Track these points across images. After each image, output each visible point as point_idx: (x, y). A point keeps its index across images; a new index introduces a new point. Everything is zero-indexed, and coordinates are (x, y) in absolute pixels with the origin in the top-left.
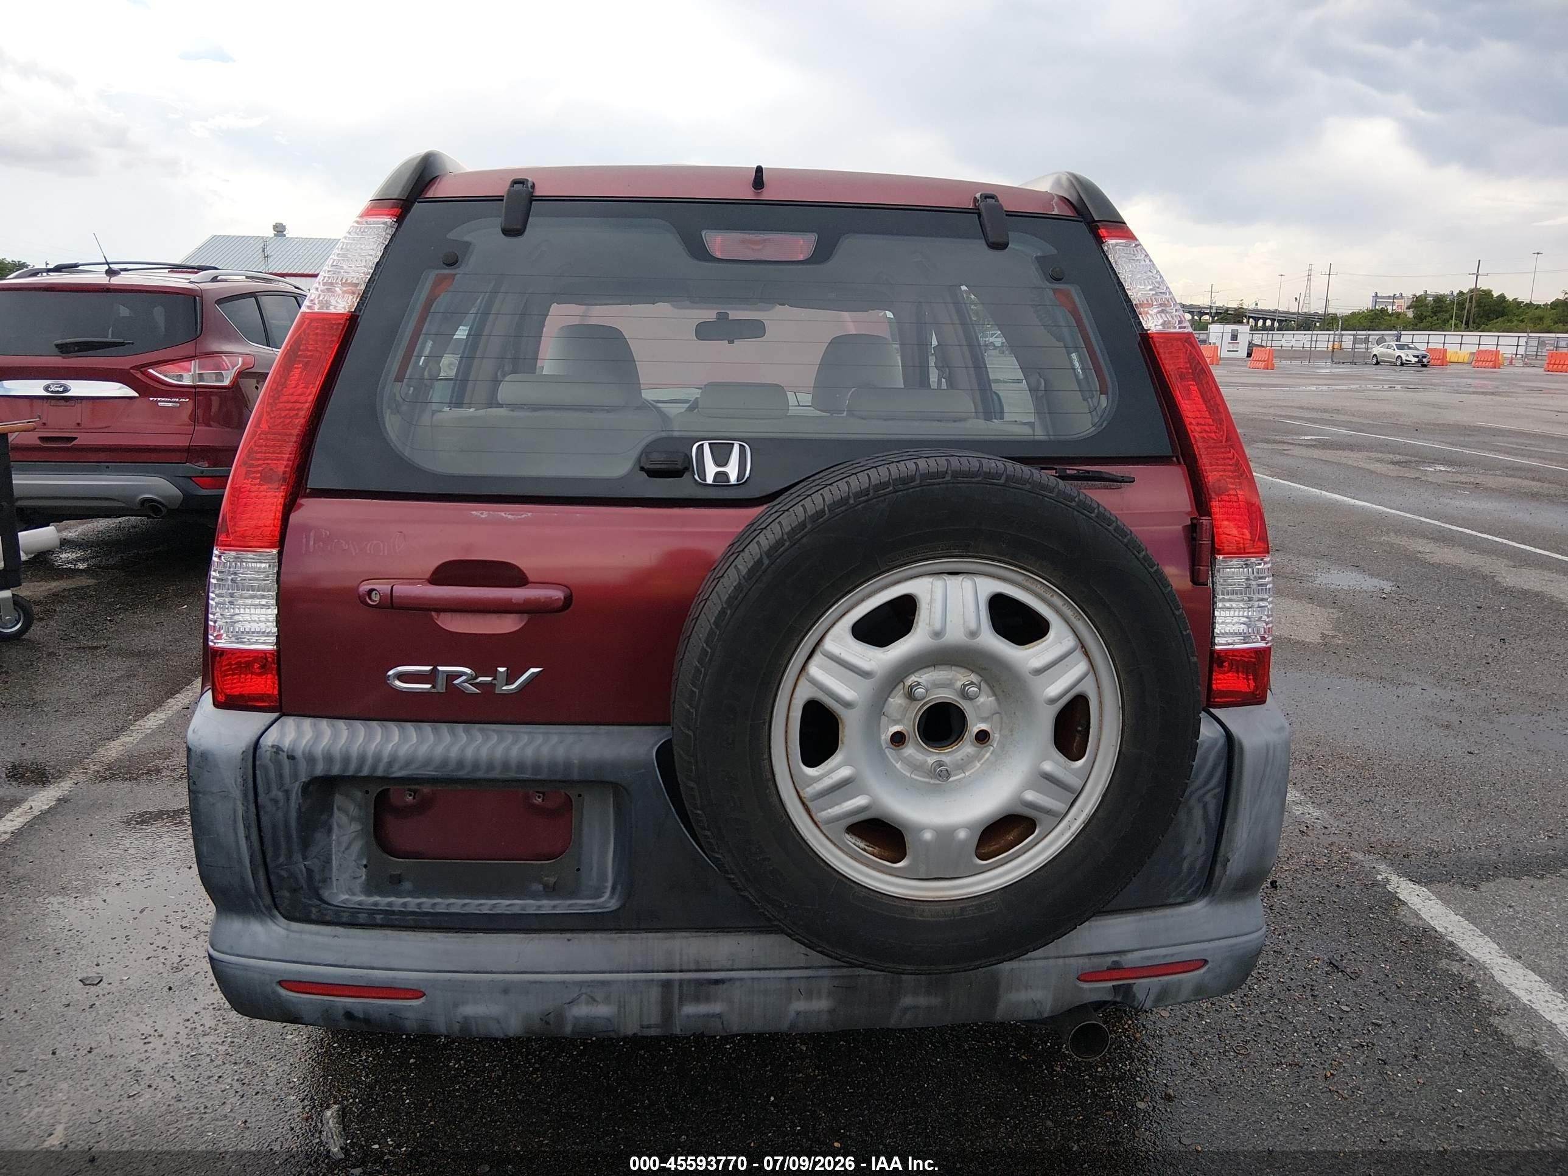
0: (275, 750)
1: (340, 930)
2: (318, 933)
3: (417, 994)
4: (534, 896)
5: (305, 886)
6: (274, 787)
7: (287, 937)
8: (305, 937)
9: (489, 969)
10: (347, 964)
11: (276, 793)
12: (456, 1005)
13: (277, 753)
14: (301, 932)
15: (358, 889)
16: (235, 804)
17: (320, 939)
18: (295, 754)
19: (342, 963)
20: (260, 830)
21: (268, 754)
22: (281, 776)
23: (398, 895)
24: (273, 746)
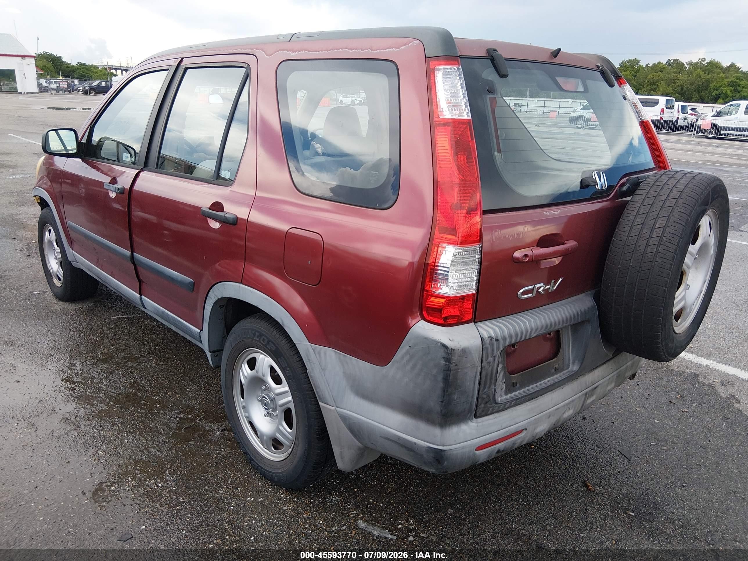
0: (490, 339)
1: (496, 415)
2: (489, 419)
3: (521, 432)
4: (553, 375)
5: (492, 399)
6: (490, 356)
7: (478, 426)
8: (485, 423)
9: (545, 410)
10: (503, 428)
11: (491, 359)
12: (535, 430)
13: (491, 340)
14: (483, 422)
15: (503, 394)
16: (477, 369)
17: (490, 422)
18: (498, 339)
19: (500, 429)
20: (480, 378)
21: (488, 341)
22: (493, 350)
23: (515, 391)
24: (489, 337)
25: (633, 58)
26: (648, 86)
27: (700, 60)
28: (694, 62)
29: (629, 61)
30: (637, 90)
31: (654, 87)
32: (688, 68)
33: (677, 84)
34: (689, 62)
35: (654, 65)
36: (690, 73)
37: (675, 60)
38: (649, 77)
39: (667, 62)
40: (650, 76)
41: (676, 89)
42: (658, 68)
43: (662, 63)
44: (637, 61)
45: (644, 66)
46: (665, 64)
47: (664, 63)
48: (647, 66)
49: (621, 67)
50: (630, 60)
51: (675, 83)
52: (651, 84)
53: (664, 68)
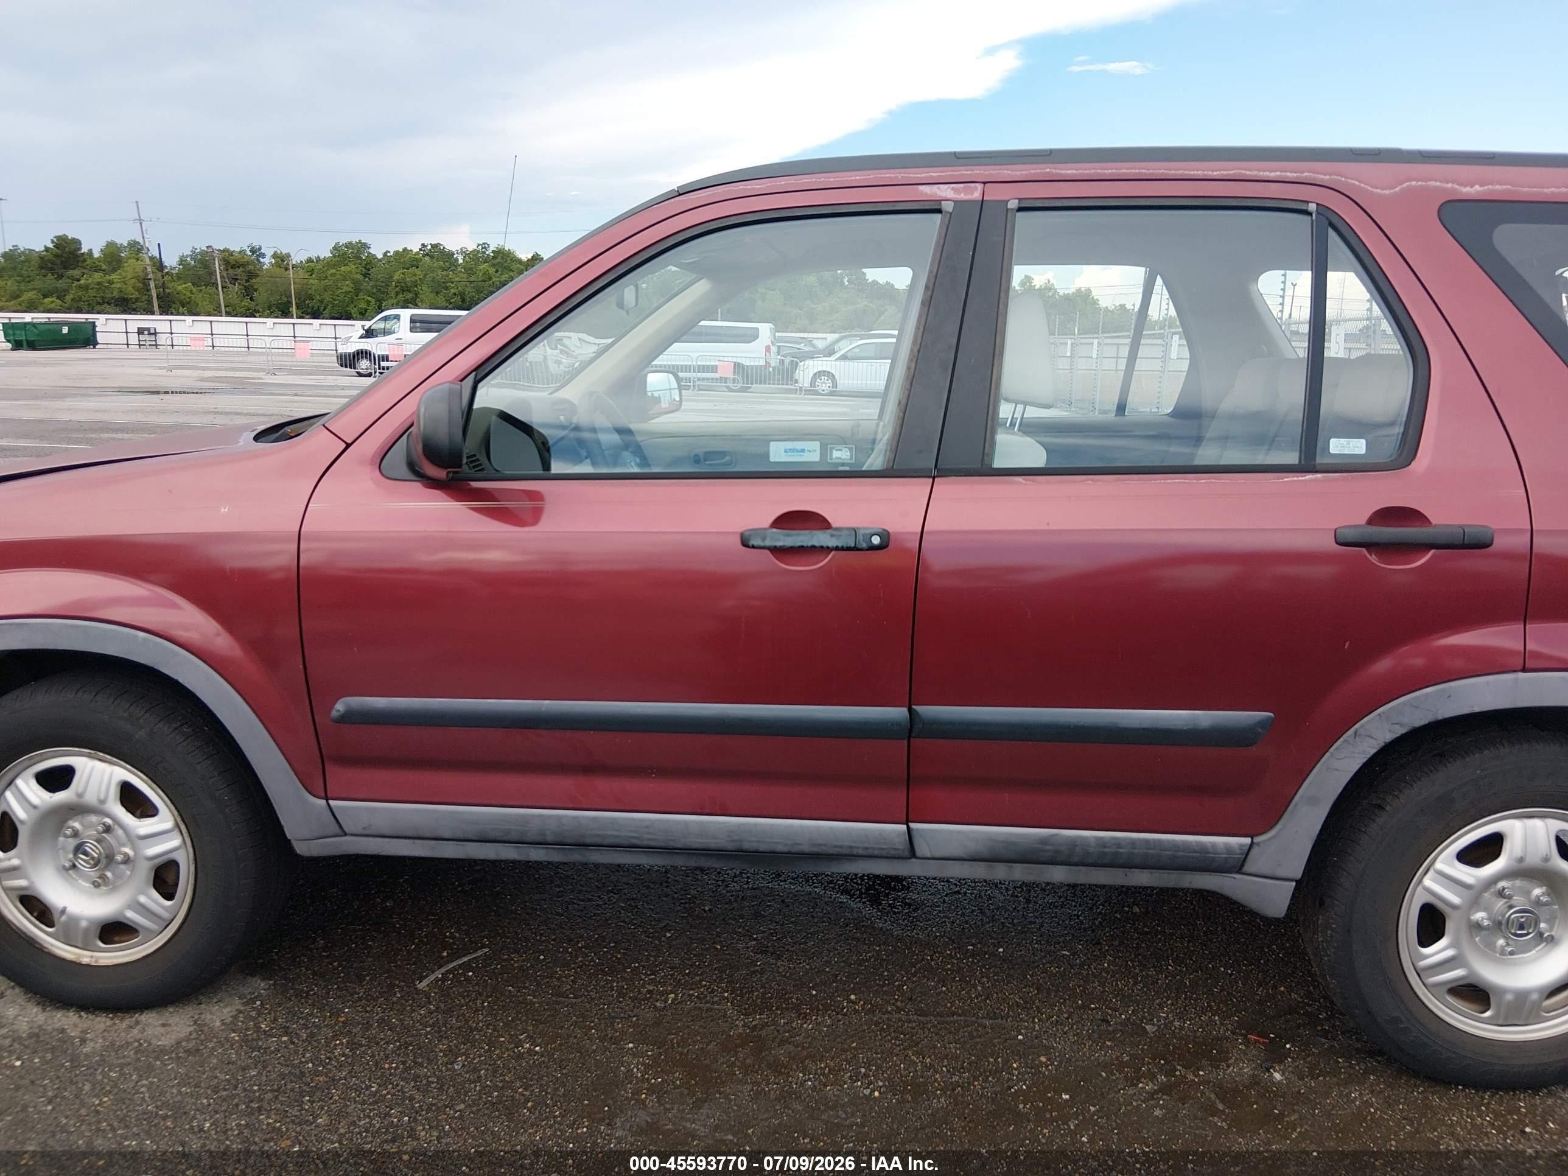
25: (354, 239)
26: (397, 294)
27: (480, 247)
28: (470, 249)
29: (349, 245)
30: (378, 303)
31: (410, 296)
32: (461, 261)
33: (453, 291)
34: (461, 249)
35: (397, 253)
36: (469, 270)
37: (434, 246)
38: (396, 277)
39: (420, 250)
40: (397, 274)
41: (453, 300)
42: (404, 259)
43: (411, 251)
44: (365, 246)
45: (380, 256)
46: (418, 253)
47: (416, 250)
48: (385, 254)
49: (334, 256)
50: (350, 243)
51: (447, 288)
52: (403, 291)
53: (416, 260)
